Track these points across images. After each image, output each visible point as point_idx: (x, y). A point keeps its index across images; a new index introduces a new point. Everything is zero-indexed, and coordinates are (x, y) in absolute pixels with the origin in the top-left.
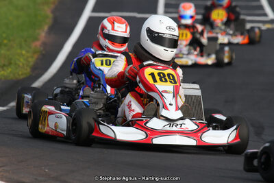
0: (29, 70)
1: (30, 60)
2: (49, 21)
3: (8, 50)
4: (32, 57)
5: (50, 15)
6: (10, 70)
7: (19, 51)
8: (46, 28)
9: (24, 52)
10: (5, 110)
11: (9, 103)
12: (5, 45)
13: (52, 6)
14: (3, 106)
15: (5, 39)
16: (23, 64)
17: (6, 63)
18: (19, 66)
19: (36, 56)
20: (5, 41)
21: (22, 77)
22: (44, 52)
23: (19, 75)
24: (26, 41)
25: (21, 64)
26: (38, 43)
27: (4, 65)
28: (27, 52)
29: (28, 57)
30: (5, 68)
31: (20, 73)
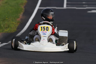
0: (16, 29)
1: (16, 25)
2: (23, 11)
3: (8, 22)
4: (17, 24)
5: (24, 9)
6: (9, 29)
7: (12, 22)
8: (22, 13)
9: (14, 22)
10: (7, 44)
11: (9, 41)
12: (7, 20)
13: (24, 5)
14: (6, 43)
15: (7, 18)
16: (14, 27)
17: (7, 27)
18: (12, 28)
19: (18, 24)
20: (7, 19)
21: (13, 32)
22: (21, 22)
23: (12, 31)
24: (14, 18)
25: (13, 27)
26: (19, 19)
27: (7, 28)
28: (15, 22)
29: (15, 24)
30: (7, 29)
31: (13, 30)
